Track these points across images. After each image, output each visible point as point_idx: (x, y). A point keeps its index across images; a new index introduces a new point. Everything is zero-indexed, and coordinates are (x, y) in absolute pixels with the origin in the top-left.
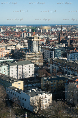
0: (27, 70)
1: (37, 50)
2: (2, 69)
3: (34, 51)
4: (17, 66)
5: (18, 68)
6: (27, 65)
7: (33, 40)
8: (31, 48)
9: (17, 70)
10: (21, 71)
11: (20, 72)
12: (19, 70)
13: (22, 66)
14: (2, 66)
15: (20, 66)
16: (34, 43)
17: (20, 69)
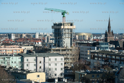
0: (53, 66)
1: (69, 45)
2: (11, 62)
3: (65, 45)
4: (35, 58)
5: (37, 62)
6: (53, 58)
7: (62, 27)
8: (59, 41)
9: (36, 65)
10: (42, 67)
11: (40, 68)
12: (39, 65)
13: (44, 58)
14: (11, 57)
15: (40, 59)
16: (64, 32)
17: (40, 62)
